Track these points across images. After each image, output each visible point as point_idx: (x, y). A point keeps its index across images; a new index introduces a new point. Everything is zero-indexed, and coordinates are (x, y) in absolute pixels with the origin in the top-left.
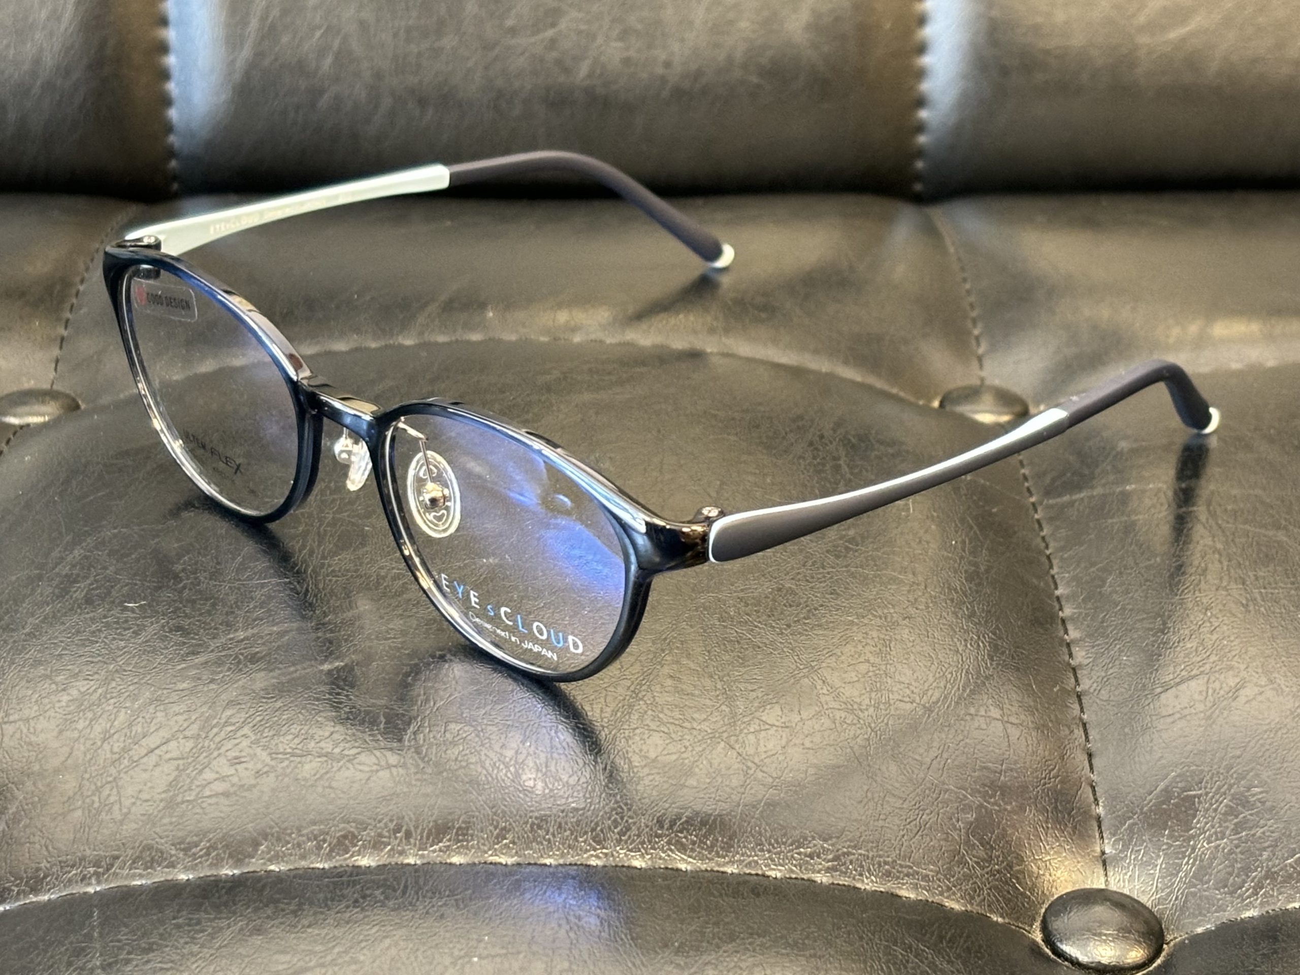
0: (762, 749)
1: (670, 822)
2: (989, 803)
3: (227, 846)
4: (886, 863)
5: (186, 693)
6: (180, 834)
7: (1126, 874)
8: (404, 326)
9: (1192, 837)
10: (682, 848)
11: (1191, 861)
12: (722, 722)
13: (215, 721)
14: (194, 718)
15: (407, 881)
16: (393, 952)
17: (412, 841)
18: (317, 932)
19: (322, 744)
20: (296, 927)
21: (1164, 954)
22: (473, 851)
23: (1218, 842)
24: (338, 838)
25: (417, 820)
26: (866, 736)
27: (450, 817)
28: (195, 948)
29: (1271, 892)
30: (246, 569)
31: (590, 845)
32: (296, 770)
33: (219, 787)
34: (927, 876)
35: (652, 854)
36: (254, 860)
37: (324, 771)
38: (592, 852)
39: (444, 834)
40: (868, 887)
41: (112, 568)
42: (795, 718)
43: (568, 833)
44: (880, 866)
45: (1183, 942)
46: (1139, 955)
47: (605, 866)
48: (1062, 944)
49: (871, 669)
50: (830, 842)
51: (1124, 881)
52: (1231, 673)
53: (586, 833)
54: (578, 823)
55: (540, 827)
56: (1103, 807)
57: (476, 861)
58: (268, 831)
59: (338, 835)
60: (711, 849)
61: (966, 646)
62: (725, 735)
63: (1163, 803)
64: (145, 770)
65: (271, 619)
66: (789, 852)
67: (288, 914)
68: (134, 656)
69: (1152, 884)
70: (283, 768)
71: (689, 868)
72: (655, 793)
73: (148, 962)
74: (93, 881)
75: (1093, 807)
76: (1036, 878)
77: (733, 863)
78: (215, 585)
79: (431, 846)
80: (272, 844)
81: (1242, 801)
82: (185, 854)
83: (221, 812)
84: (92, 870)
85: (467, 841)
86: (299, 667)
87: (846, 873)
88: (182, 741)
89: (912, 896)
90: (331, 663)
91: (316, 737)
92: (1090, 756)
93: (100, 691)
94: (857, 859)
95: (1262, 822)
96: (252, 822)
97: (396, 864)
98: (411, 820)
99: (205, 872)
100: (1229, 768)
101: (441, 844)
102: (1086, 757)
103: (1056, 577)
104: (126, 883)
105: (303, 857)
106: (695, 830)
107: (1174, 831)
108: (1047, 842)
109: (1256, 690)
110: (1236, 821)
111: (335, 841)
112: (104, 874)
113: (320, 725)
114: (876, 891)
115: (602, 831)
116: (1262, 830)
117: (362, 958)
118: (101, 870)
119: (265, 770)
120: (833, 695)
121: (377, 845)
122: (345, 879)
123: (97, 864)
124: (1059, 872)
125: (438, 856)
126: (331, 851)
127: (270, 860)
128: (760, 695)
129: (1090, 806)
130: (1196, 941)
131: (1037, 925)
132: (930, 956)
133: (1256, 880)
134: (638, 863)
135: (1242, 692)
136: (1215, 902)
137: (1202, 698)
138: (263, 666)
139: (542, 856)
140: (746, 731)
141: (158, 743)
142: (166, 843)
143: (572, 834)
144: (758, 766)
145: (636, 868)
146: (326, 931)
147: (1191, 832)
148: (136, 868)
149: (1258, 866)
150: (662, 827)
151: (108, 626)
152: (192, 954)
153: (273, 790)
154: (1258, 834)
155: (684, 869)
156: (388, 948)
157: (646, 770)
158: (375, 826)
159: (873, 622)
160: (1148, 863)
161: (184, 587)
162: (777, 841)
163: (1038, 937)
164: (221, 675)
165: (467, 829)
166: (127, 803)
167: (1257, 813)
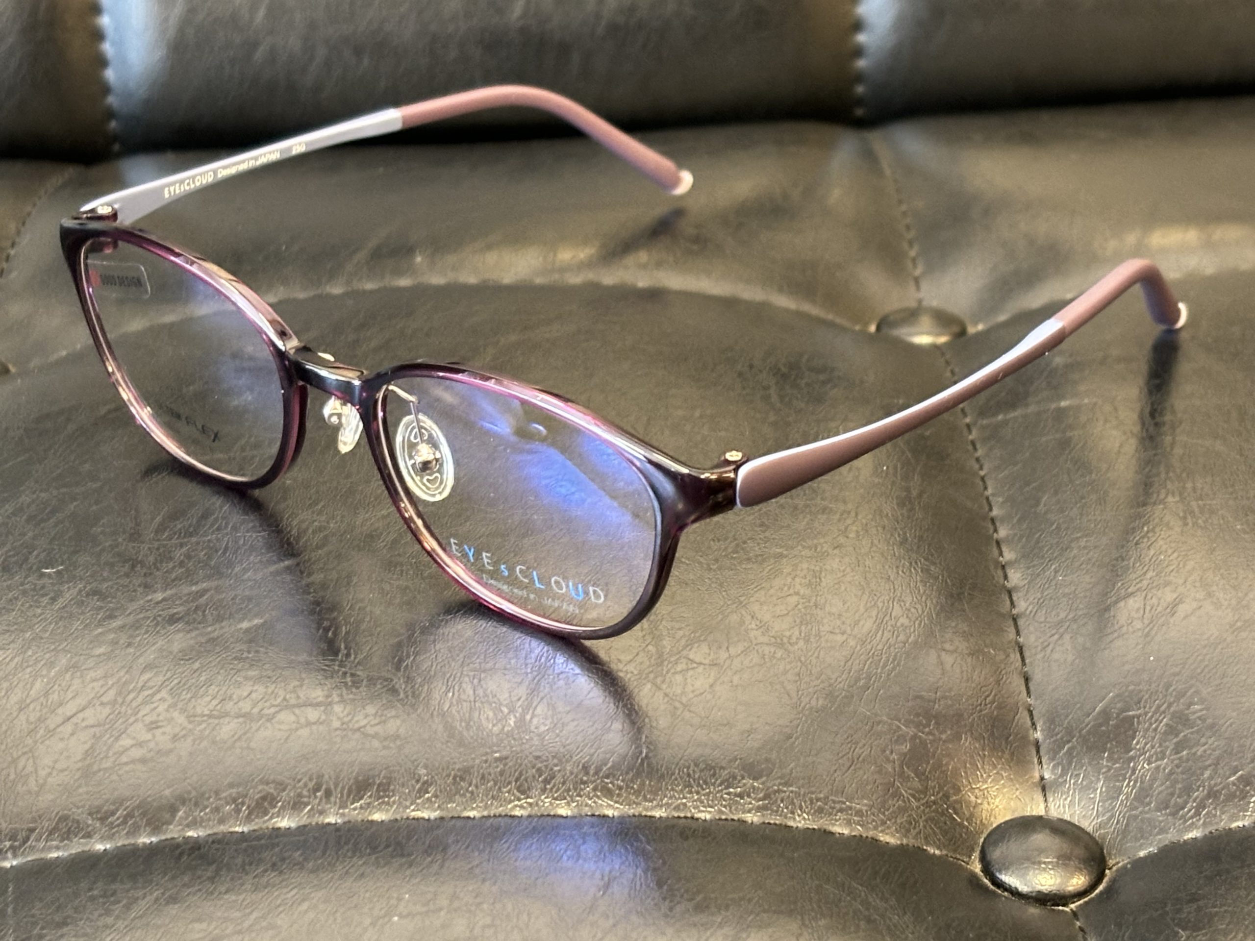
0: (689, 688)
1: (596, 767)
2: (923, 733)
3: (144, 814)
4: (818, 800)
5: (102, 658)
6: (97, 803)
7: (1066, 799)
8: (332, 276)
9: (1132, 759)
10: (608, 793)
11: (1132, 783)
12: (648, 663)
13: (133, 685)
14: (110, 683)
15: (326, 843)
16: (311, 915)
17: (332, 799)
18: (234, 898)
19: (241, 704)
20: (212, 893)
21: (1106, 880)
22: (395, 806)
23: (1159, 763)
24: (257, 801)
25: (337, 777)
26: (797, 670)
27: (371, 773)
28: (110, 920)
29: (1213, 812)
30: (165, 529)
31: (513, 794)
32: (215, 733)
33: (136, 753)
34: (861, 811)
35: (578, 801)
36: (171, 827)
37: (243, 731)
38: (517, 803)
39: (366, 789)
40: (799, 825)
41: (30, 534)
42: (723, 655)
43: (491, 784)
44: (812, 803)
45: (1124, 867)
46: (1080, 882)
47: (529, 816)
48: (1001, 874)
49: (802, 601)
50: (760, 781)
51: (1064, 806)
52: (1168, 589)
53: (510, 783)
54: (502, 773)
55: (462, 779)
56: (1042, 730)
57: (398, 817)
58: (186, 796)
59: (256, 797)
60: (637, 793)
61: (898, 573)
62: (652, 676)
63: (1101, 725)
64: (62, 739)
65: (189, 579)
66: (718, 792)
67: (205, 881)
68: (50, 623)
69: (1093, 808)
70: (201, 731)
71: (616, 814)
72: (579, 738)
73: (62, 936)
74: (9, 855)
75: (1031, 731)
76: (974, 807)
77: (661, 806)
78: (133, 547)
79: (352, 804)
80: (190, 809)
81: (1182, 719)
82: (102, 824)
83: (138, 778)
84: (8, 844)
85: (388, 796)
86: (217, 626)
87: (777, 811)
88: (99, 708)
89: (846, 832)
90: (250, 620)
91: (234, 697)
92: (1027, 680)
93: (16, 660)
94: (789, 797)
95: (1203, 740)
96: (169, 787)
97: (317, 824)
98: (330, 778)
99: (121, 841)
100: (1168, 686)
101: (362, 802)
102: (1022, 681)
103: (991, 498)
104: (43, 856)
105: (221, 821)
106: (621, 775)
107: (1113, 753)
108: (984, 770)
109: (1195, 605)
110: (1175, 740)
111: (254, 803)
112: (20, 847)
113: (239, 685)
114: (808, 828)
115: (526, 780)
116: (1203, 748)
117: (279, 922)
118: (17, 844)
119: (184, 732)
120: (762, 630)
121: (296, 805)
122: (263, 842)
123: (13, 838)
124: (998, 800)
125: (358, 814)
126: (250, 814)
127: (189, 826)
128: (687, 633)
129: (1028, 730)
130: (1139, 863)
131: (976, 855)
132: (863, 894)
133: (1198, 800)
134: (563, 811)
135: (1180, 606)
136: (1157, 823)
137: (1140, 615)
138: (180, 626)
139: (465, 809)
140: (672, 671)
141: (74, 710)
142: (82, 813)
143: (495, 784)
144: (685, 706)
145: (562, 817)
146: (241, 897)
147: (1132, 753)
148: (52, 840)
149: (1199, 786)
150: (587, 773)
151: (24, 593)
152: (106, 927)
153: (191, 754)
154: (1199, 753)
155: (611, 815)
156: (306, 911)
157: (570, 717)
158: (294, 787)
159: (803, 553)
160: (1088, 788)
161: (103, 550)
162: (705, 782)
163: (977, 867)
164: (139, 638)
165: (389, 784)
166: (43, 773)
167: (1198, 732)
